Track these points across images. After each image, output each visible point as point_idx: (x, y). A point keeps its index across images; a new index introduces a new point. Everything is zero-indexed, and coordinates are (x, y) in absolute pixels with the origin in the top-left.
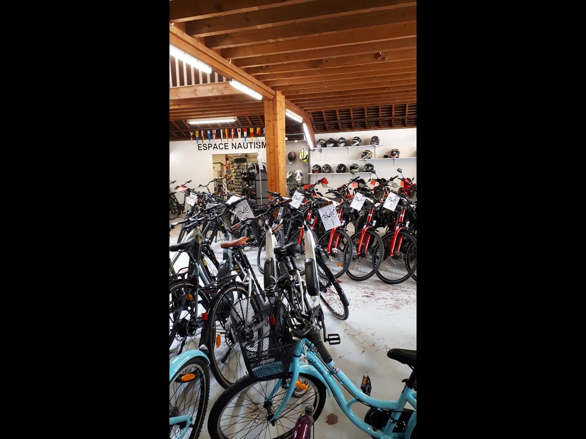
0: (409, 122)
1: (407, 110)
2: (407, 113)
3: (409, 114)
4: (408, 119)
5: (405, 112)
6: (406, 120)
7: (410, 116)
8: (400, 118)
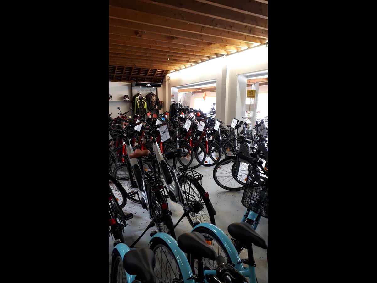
0: (116, 78)
1: (116, 70)
2: (116, 72)
3: (117, 73)
4: (116, 76)
5: (115, 71)
6: (114, 76)
7: (117, 74)
8: (112, 75)
